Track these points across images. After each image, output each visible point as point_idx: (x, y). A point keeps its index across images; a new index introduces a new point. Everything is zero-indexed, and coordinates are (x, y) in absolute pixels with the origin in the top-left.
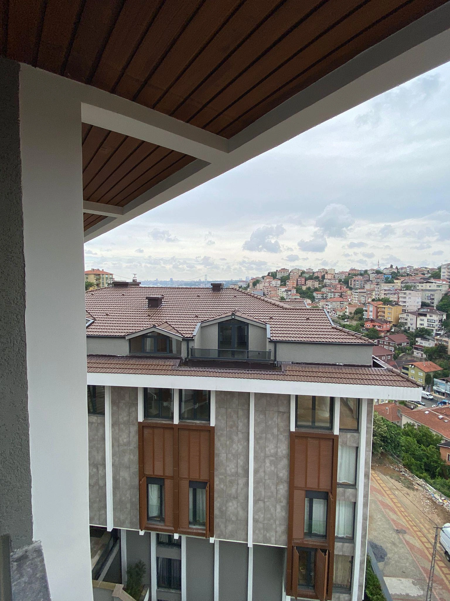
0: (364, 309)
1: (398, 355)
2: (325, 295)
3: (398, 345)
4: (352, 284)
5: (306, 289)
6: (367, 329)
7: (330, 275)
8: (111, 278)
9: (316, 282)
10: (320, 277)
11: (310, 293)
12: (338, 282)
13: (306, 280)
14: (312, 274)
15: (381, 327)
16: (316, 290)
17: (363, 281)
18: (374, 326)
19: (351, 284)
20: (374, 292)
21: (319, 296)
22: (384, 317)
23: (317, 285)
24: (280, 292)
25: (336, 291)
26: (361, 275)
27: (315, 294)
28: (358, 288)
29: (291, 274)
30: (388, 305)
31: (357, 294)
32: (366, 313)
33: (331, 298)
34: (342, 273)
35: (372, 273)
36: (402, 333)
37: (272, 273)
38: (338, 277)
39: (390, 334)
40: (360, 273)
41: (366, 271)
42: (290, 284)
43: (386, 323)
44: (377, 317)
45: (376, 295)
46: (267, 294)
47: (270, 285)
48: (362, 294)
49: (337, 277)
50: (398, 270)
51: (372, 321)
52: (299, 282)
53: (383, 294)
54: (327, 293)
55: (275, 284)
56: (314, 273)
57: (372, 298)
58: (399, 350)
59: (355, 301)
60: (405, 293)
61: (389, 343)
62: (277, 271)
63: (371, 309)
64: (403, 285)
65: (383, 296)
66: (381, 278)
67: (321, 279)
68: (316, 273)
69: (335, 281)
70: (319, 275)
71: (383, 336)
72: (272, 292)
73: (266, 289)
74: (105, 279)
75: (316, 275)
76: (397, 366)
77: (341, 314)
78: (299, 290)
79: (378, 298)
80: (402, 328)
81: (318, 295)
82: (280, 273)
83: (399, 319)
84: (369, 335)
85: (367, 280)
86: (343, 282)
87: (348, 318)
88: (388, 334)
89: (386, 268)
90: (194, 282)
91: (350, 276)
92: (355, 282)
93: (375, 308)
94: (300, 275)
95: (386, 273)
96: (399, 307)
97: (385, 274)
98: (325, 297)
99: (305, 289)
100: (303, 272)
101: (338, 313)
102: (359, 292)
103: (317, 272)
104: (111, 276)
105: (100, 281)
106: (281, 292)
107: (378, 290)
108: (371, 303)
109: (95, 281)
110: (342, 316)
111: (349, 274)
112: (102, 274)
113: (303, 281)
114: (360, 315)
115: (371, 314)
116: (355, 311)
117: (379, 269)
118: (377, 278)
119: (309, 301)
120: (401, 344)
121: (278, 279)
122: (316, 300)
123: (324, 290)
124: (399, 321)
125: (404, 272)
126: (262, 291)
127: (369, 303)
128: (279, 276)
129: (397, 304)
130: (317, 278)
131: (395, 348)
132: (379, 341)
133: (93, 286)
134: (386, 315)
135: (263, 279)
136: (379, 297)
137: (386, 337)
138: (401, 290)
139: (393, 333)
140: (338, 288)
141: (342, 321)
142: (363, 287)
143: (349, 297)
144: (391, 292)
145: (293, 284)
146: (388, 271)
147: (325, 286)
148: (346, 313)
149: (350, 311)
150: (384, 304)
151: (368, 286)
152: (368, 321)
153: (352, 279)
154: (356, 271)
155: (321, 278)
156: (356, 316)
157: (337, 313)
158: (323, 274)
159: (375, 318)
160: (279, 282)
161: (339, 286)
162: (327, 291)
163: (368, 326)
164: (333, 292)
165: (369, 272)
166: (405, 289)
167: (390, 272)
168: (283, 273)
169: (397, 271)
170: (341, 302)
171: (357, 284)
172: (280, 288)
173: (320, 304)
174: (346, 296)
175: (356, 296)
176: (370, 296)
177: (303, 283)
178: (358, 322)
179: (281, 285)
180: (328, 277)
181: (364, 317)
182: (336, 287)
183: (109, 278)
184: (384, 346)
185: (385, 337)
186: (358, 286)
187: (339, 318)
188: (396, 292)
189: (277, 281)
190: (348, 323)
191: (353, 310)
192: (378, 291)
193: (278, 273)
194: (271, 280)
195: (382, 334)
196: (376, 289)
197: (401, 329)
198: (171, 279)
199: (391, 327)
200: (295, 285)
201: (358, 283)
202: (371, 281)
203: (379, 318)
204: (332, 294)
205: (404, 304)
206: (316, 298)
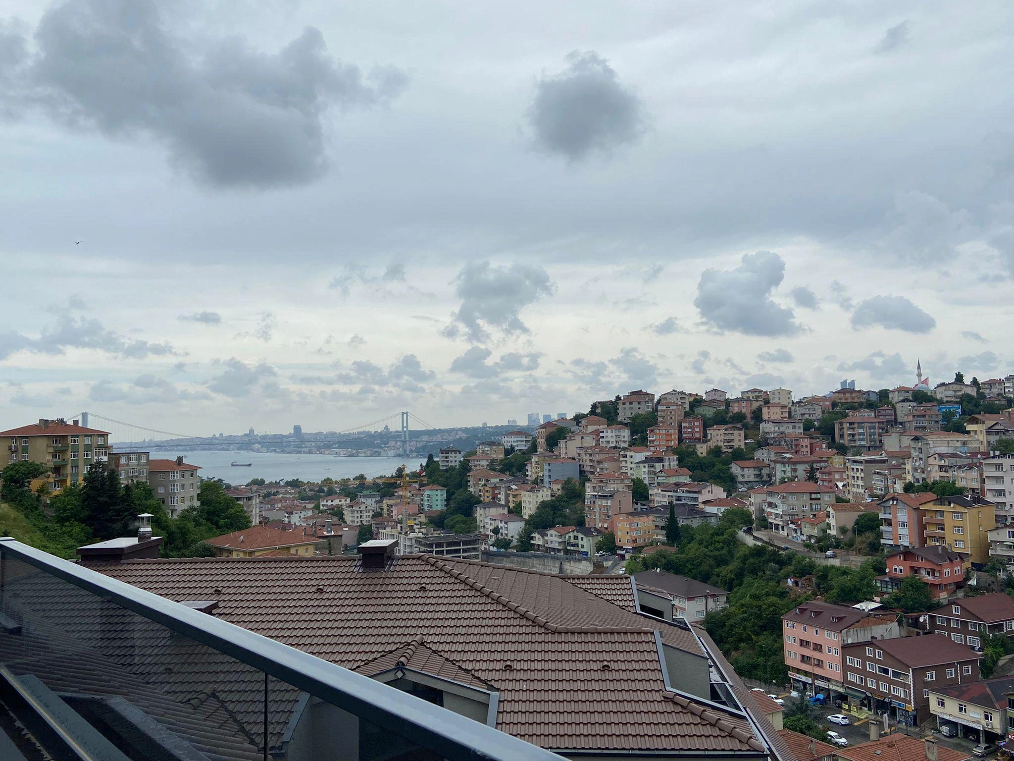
0: (881, 516)
1: (995, 663)
2: (765, 471)
3: (992, 628)
4: (846, 436)
5: (709, 453)
6: (895, 581)
7: (778, 410)
8: (99, 447)
9: (736, 432)
10: (749, 416)
11: (719, 466)
12: (801, 431)
13: (706, 425)
14: (723, 407)
15: (937, 574)
16: (738, 455)
17: (877, 425)
18: (916, 571)
19: (842, 436)
20: (910, 460)
21: (750, 475)
22: (944, 542)
23: (739, 439)
24: (629, 465)
25: (797, 458)
26: (870, 406)
27: (735, 469)
28: (864, 446)
29: (659, 408)
30: (952, 505)
31: (860, 468)
32: (890, 529)
33: (783, 481)
34: (814, 401)
35: (903, 401)
36: (1002, 591)
37: (603, 404)
38: (803, 415)
39: (966, 596)
40: (868, 400)
41: (884, 395)
42: (659, 440)
43: (951, 561)
44: (923, 540)
45: (916, 470)
46: (593, 473)
47: (598, 445)
48: (877, 468)
49: (798, 412)
50: (979, 388)
51: (908, 554)
52: (685, 433)
53: (937, 468)
54: (772, 464)
55: (614, 440)
56: (728, 403)
57: (905, 479)
58: (994, 647)
59: (857, 489)
60: (999, 467)
61: (965, 624)
62: (618, 398)
63: (903, 515)
64: (994, 439)
65: (936, 475)
66: (930, 416)
67: (752, 423)
68: (736, 404)
69: (794, 427)
70: (744, 411)
71: (945, 602)
72: (606, 465)
73: (588, 458)
74: (81, 449)
75: (735, 409)
76: (994, 700)
77: (815, 532)
78: (686, 458)
79: (924, 479)
80: (1002, 575)
81: (746, 471)
82: (627, 405)
83: (988, 545)
84: (903, 600)
85: (888, 422)
86: (818, 429)
87: (837, 547)
88: (960, 594)
89: (943, 384)
90: (369, 434)
91: (837, 409)
92: (853, 429)
93: (914, 514)
94: (688, 409)
95: (945, 399)
96: (986, 510)
97: (940, 402)
98: (765, 478)
99: (705, 454)
100: (696, 402)
101: (808, 530)
102: (867, 461)
103: (737, 400)
104: (100, 441)
105: (66, 458)
106: (633, 466)
107: (921, 456)
108: (900, 498)
109: (49, 457)
110: (819, 540)
111: (834, 405)
112: (73, 436)
113: (697, 430)
114: (869, 536)
115: (903, 531)
116: (857, 523)
117: (922, 387)
118: (919, 416)
119: (719, 492)
120: (999, 627)
121: (621, 423)
122: (740, 486)
123: (762, 455)
124: (990, 552)
125: (999, 394)
126: (576, 464)
127: (893, 499)
128: (624, 414)
129: (978, 499)
130: (739, 418)
131: (983, 638)
132: (933, 619)
133: (42, 473)
134: (950, 535)
135: (578, 423)
136: (924, 476)
137: (955, 603)
138: (986, 456)
139: (975, 590)
140: (804, 450)
141: (819, 554)
142: (878, 444)
143: (837, 476)
144: (960, 462)
145: (669, 438)
146: (951, 393)
147: (763, 443)
148: (828, 531)
149: (841, 525)
150: (940, 501)
151: (892, 443)
152: (895, 556)
153: (843, 420)
154: (854, 395)
155: (752, 418)
156: (858, 539)
157: (805, 530)
158: (755, 405)
159: (917, 546)
160: (626, 434)
161: (806, 442)
162: (773, 457)
163: (898, 571)
164: (790, 462)
165: (895, 398)
166: (997, 453)
167: (955, 397)
168: (635, 405)
169: (978, 391)
170: (813, 496)
171: (860, 434)
172: (628, 454)
173: (752, 500)
174: (829, 473)
175: (858, 474)
176: (898, 472)
177: (697, 435)
178: (866, 558)
179: (633, 444)
180: (771, 414)
181: (882, 541)
182: (796, 445)
183: (94, 445)
184: (950, 635)
185: (951, 603)
186: (863, 440)
187: (807, 546)
188: (975, 460)
189: (620, 429)
190: (836, 562)
191: (849, 519)
192: (921, 459)
193: (620, 406)
194: (601, 428)
195: (943, 596)
196: (914, 454)
197: (995, 577)
198: (297, 429)
199: (968, 572)
200: (674, 443)
201: (861, 431)
202: (901, 423)
203: (931, 543)
204: (788, 469)
205: (1001, 499)
206: (740, 479)
